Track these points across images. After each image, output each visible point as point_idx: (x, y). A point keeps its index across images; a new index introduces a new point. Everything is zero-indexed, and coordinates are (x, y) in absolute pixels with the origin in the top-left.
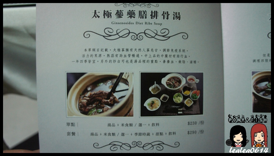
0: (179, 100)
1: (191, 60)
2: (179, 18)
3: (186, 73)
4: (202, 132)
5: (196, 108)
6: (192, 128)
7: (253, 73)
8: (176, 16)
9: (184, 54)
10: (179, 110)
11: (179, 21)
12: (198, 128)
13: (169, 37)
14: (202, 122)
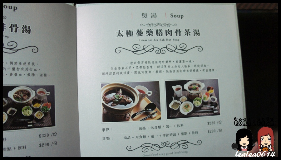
0: (29, 113)
1: (41, 73)
2: (29, 32)
3: (35, 86)
4: (55, 143)
5: (48, 120)
6: (43, 140)
7: (102, 85)
8: (26, 30)
9: (33, 67)
10: (29, 123)
11: (29, 34)
12: (50, 140)
13: (18, 50)
14: (55, 134)
